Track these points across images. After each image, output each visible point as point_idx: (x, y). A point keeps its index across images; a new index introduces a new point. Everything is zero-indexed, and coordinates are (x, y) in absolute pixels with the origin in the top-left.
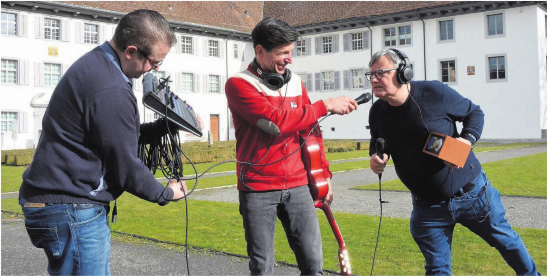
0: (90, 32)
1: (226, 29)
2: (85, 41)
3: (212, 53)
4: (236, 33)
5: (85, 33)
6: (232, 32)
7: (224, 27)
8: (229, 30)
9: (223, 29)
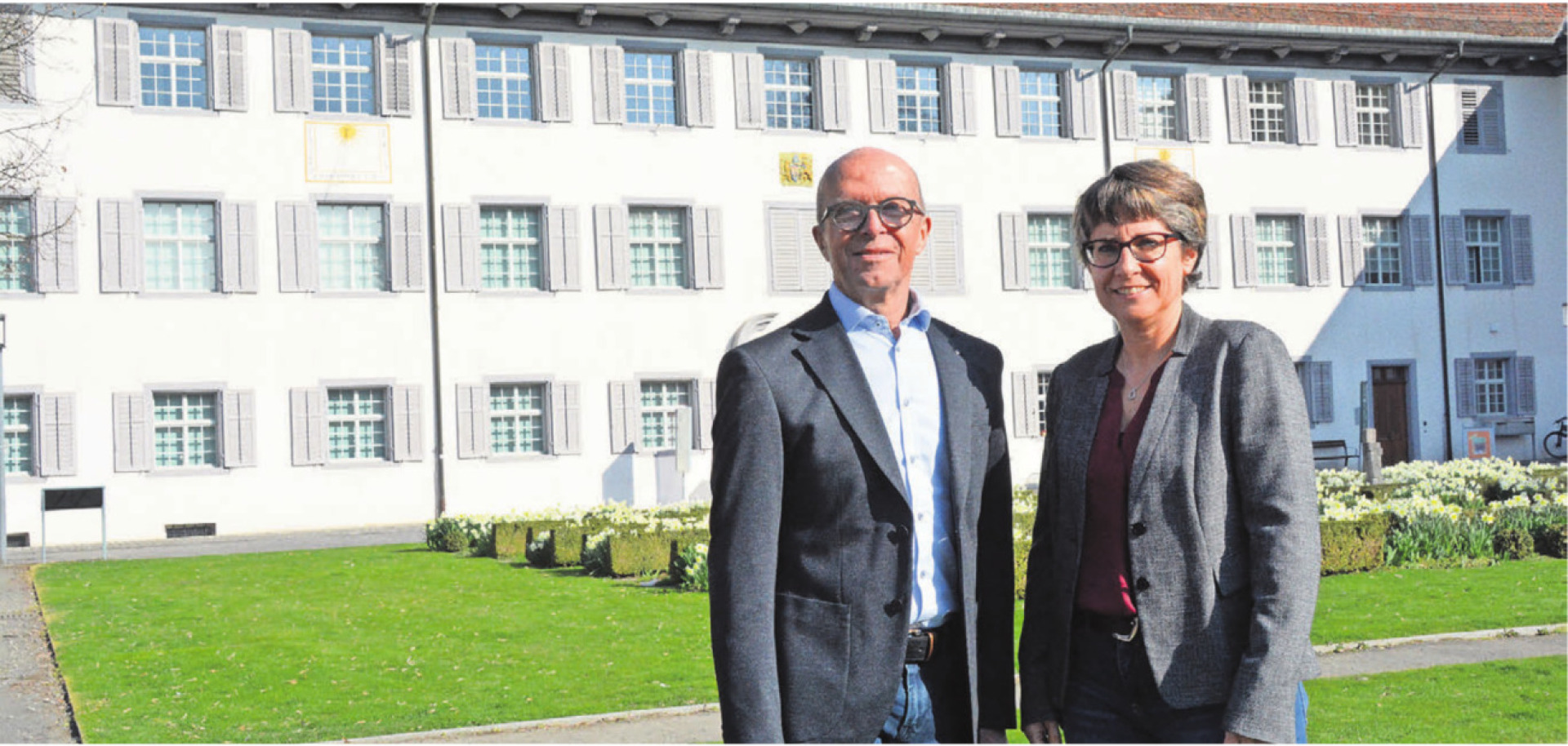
0: (918, 93)
1: (1424, 34)
2: (902, 126)
3: (1373, 134)
4: (1469, 44)
5: (901, 98)
6: (1452, 45)
7: (1419, 28)
8: (1438, 35)
9: (1412, 33)
